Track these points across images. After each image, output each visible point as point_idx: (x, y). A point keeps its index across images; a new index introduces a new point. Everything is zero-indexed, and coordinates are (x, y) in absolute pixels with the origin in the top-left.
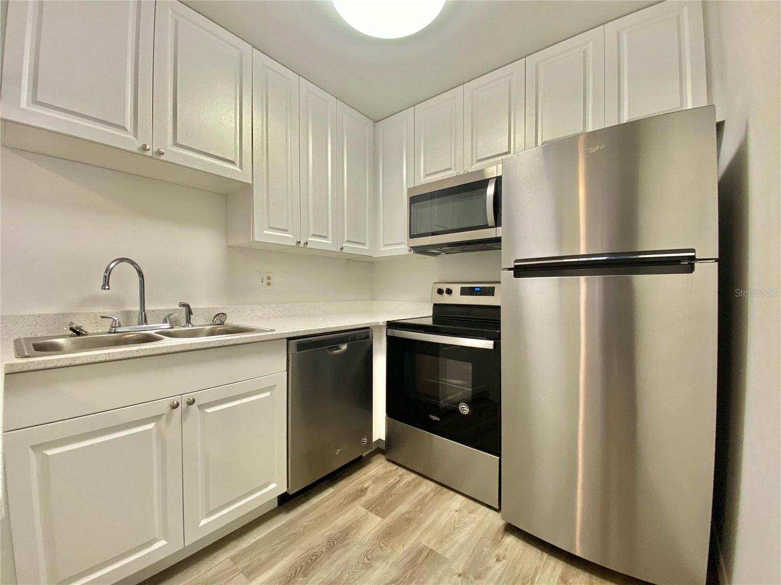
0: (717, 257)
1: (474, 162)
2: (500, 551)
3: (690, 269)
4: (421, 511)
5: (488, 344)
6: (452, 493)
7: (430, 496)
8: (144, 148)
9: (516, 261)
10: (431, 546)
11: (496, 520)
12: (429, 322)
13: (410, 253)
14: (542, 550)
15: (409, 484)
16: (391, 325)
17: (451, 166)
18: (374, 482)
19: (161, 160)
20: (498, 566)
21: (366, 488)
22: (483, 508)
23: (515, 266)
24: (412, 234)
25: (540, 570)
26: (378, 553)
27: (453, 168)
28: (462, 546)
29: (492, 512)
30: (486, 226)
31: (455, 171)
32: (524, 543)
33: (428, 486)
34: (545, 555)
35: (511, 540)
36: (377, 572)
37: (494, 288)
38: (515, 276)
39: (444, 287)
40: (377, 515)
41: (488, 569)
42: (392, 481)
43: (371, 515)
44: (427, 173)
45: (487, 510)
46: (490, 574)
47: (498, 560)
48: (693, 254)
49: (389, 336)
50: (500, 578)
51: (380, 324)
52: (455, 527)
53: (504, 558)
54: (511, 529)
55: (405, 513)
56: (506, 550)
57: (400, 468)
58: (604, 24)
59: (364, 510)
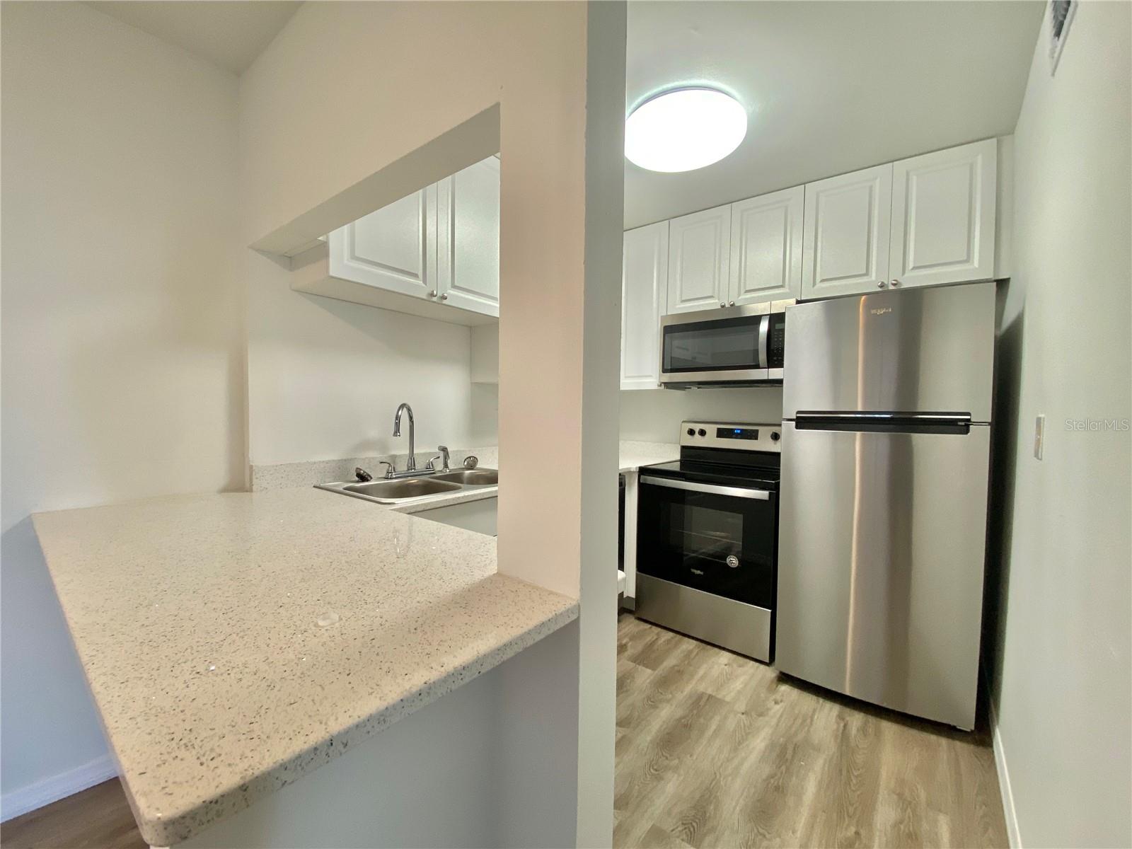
0: (990, 421)
1: (743, 291)
2: (778, 697)
3: (967, 432)
4: (689, 664)
5: (762, 495)
6: (716, 650)
7: (695, 653)
8: (432, 295)
9: (798, 412)
10: (709, 691)
11: (770, 673)
12: (676, 467)
13: (659, 388)
14: (818, 696)
15: (669, 641)
16: (643, 471)
17: (714, 293)
18: (631, 640)
19: (445, 305)
20: (778, 707)
21: (625, 645)
22: (752, 663)
23: (797, 417)
24: (665, 367)
25: (818, 711)
26: (660, 698)
27: (716, 295)
28: (739, 692)
29: (762, 667)
30: (757, 367)
31: (719, 300)
32: (799, 691)
33: (689, 645)
34: (821, 700)
35: (785, 688)
36: (665, 711)
37: (757, 431)
38: (797, 427)
39: (697, 427)
40: (647, 667)
41: (768, 709)
42: (649, 639)
43: (640, 668)
44: (683, 299)
45: (757, 664)
46: (771, 713)
47: (776, 703)
48: (969, 417)
49: (642, 484)
50: (781, 716)
51: (632, 470)
52: (729, 678)
53: (781, 701)
54: (785, 678)
55: (674, 666)
56: (782, 695)
57: (654, 627)
58: (893, 161)
59: (632, 665)
